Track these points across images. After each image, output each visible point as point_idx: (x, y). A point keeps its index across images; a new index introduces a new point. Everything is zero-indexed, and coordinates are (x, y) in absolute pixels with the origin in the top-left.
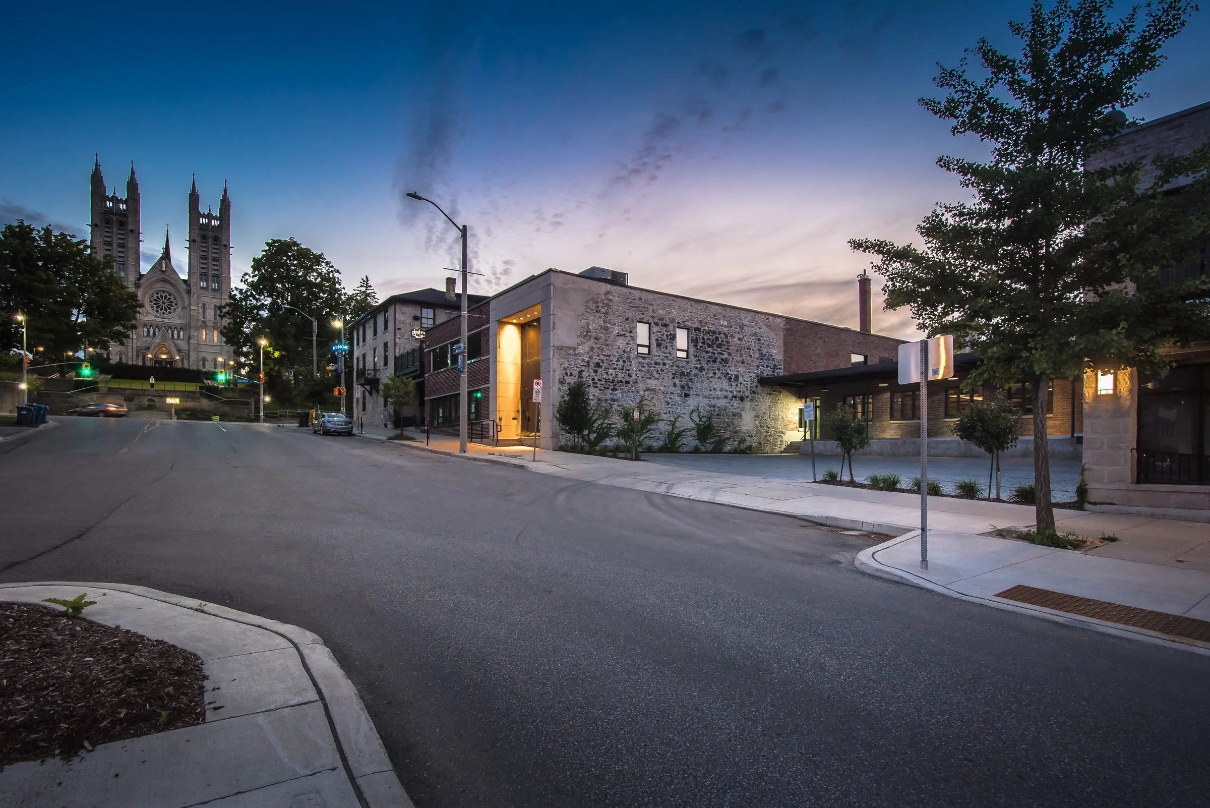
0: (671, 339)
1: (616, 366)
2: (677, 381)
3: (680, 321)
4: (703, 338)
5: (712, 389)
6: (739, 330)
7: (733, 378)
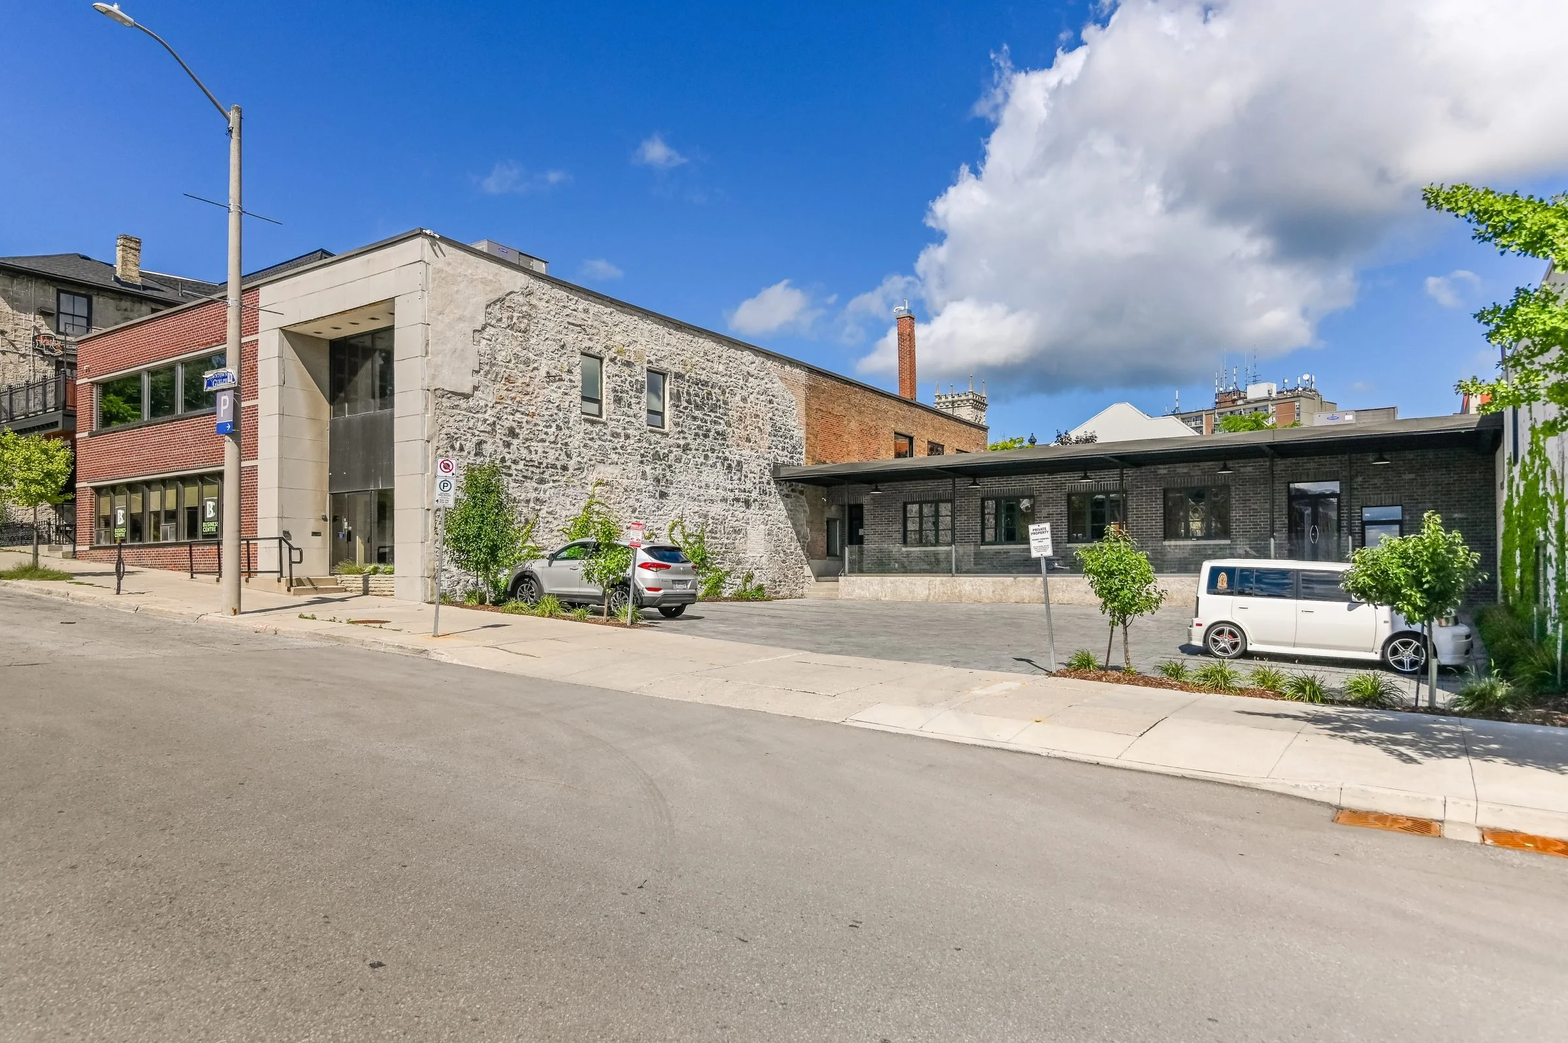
0: (637, 390)
1: (544, 436)
2: (648, 469)
3: (653, 358)
4: (688, 393)
5: (703, 484)
6: (741, 382)
7: (734, 466)
